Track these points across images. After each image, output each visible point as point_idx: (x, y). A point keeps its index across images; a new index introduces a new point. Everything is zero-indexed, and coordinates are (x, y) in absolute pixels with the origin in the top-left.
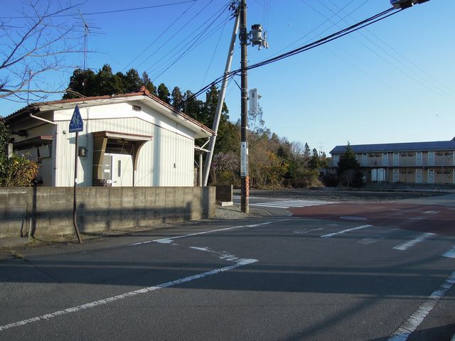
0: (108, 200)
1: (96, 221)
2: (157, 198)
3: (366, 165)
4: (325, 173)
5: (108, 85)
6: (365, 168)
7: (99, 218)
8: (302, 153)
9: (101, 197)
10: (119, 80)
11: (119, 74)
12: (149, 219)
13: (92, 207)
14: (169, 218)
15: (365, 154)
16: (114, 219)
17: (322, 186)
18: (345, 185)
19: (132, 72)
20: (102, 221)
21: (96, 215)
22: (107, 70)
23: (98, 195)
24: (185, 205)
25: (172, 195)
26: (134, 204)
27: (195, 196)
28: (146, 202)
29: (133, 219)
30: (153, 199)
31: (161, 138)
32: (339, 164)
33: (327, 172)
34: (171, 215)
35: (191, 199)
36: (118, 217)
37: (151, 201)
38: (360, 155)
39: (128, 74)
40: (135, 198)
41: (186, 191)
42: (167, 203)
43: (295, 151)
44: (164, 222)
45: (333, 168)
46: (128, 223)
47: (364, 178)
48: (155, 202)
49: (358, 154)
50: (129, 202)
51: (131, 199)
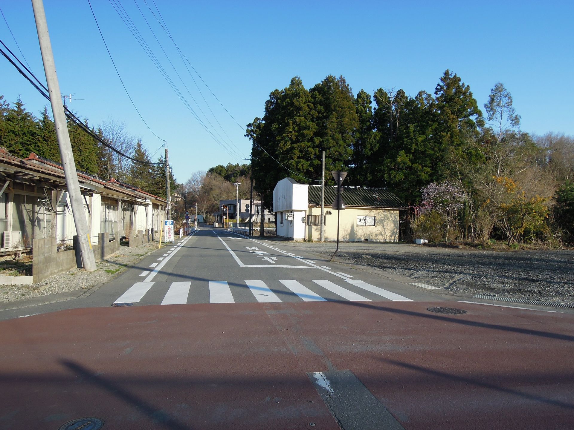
19: (330, 79)
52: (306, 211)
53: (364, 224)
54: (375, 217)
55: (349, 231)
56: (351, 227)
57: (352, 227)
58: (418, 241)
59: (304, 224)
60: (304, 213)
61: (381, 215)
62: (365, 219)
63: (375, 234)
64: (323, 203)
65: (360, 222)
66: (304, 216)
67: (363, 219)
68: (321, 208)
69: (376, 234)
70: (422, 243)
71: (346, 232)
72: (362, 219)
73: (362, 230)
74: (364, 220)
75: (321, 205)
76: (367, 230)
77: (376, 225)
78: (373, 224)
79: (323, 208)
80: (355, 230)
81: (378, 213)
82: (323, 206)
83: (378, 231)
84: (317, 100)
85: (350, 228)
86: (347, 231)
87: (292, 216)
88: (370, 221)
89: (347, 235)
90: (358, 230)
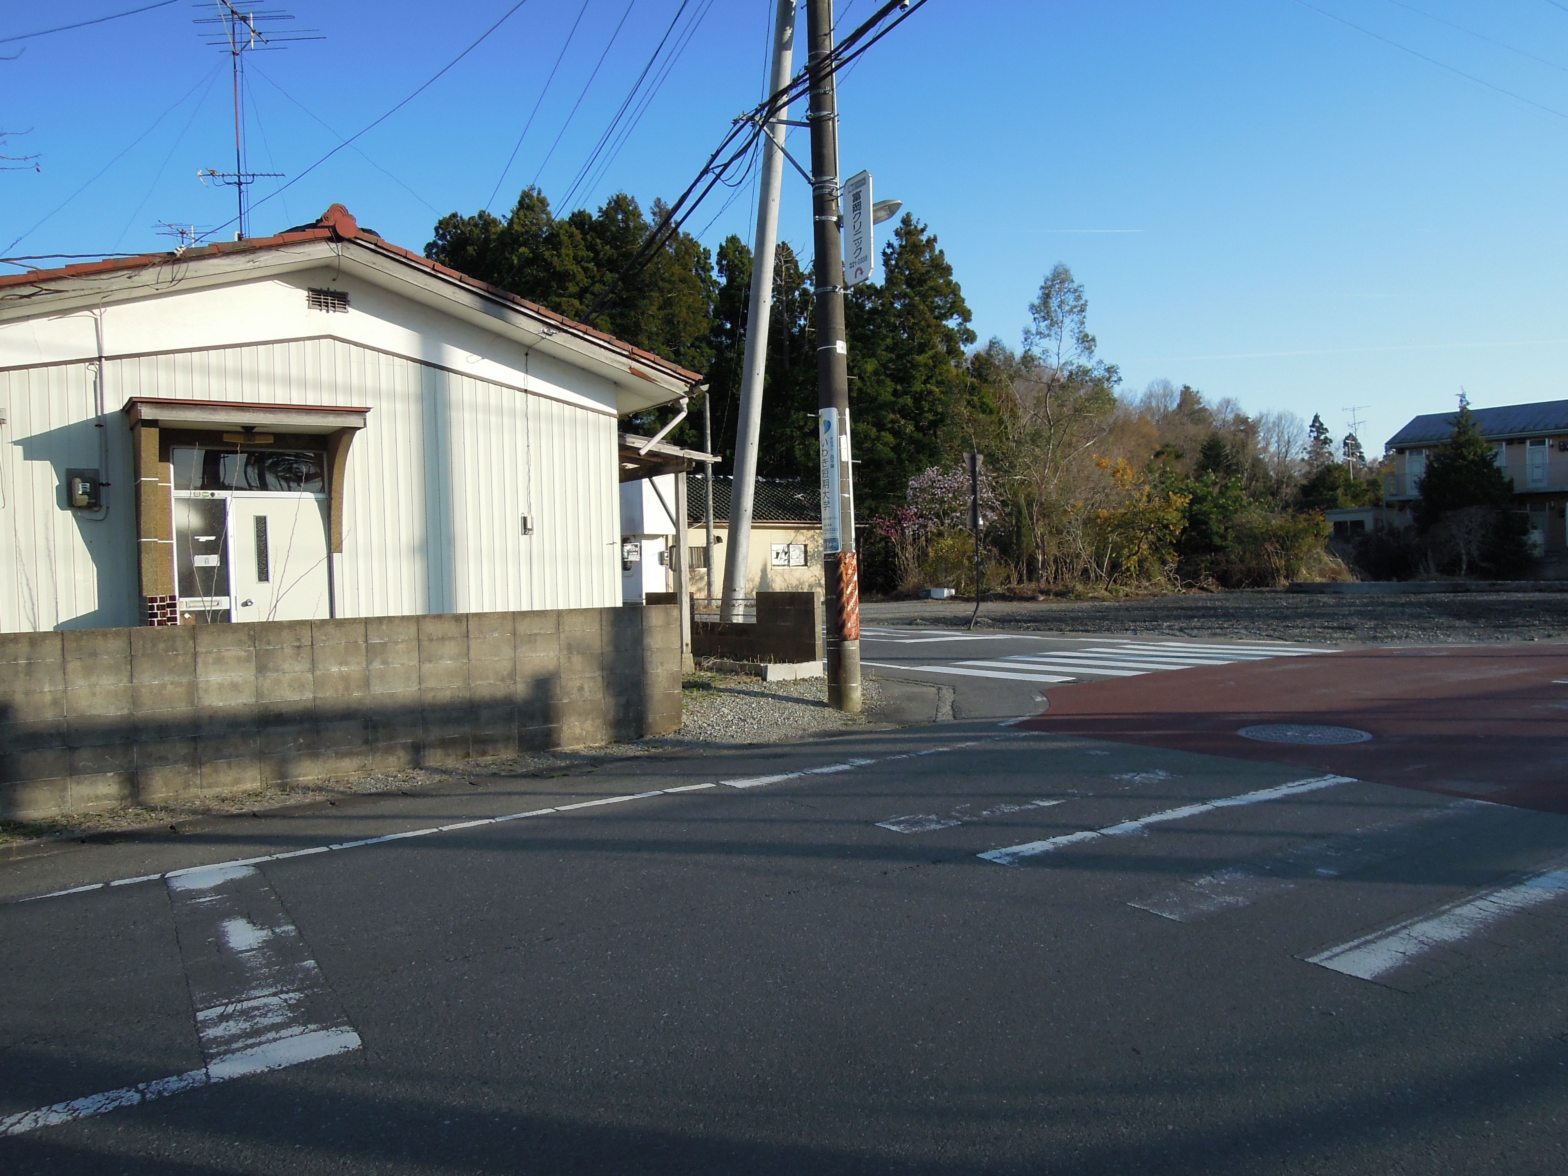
0: (124, 683)
1: (73, 772)
2: (377, 665)
3: (1543, 486)
4: (1369, 526)
5: (536, 259)
6: (1538, 498)
7: (83, 758)
8: (1299, 453)
9: (89, 671)
10: (571, 236)
11: (579, 220)
12: (341, 755)
13: (49, 715)
14: (445, 744)
15: (1538, 441)
16: (163, 760)
17: (1348, 578)
18: (1449, 568)
19: (620, 204)
20: (100, 770)
21: (72, 749)
22: (530, 208)
23: (74, 665)
24: (520, 689)
25: (451, 648)
26: (259, 694)
27: (571, 648)
28: (319, 683)
29: (261, 756)
30: (354, 668)
31: (455, 415)
32: (1424, 486)
33: (1376, 520)
34: (452, 732)
35: (551, 666)
36: (183, 749)
37: (345, 679)
38: (1515, 448)
39: (605, 213)
40: (261, 669)
41: (523, 627)
42: (431, 683)
43: (1273, 448)
44: (417, 764)
45: (1403, 505)
46: (234, 773)
47: (1536, 537)
48: (366, 682)
49: (1510, 442)
50: (235, 687)
51: (244, 675)
52: (667, 536)
53: (786, 563)
54: (806, 546)
55: (757, 580)
56: (762, 571)
57: (764, 571)
58: (935, 592)
59: (663, 568)
60: (662, 541)
61: (817, 542)
62: (786, 550)
63: (807, 584)
64: (711, 517)
65: (777, 557)
66: (663, 549)
67: (783, 551)
68: (707, 528)
69: (809, 586)
70: (945, 596)
71: (751, 583)
72: (780, 551)
73: (783, 576)
74: (786, 553)
75: (707, 522)
76: (792, 576)
77: (808, 564)
78: (803, 563)
79: (711, 528)
80: (769, 576)
81: (813, 536)
82: (712, 524)
83: (813, 579)
84: (601, 256)
85: (760, 574)
86: (753, 580)
87: (637, 549)
88: (797, 556)
89: (752, 591)
90: (774, 577)
